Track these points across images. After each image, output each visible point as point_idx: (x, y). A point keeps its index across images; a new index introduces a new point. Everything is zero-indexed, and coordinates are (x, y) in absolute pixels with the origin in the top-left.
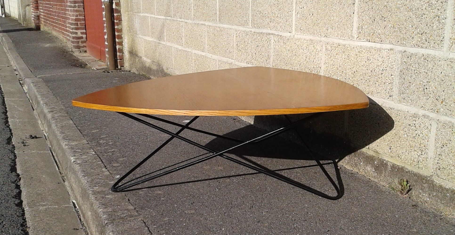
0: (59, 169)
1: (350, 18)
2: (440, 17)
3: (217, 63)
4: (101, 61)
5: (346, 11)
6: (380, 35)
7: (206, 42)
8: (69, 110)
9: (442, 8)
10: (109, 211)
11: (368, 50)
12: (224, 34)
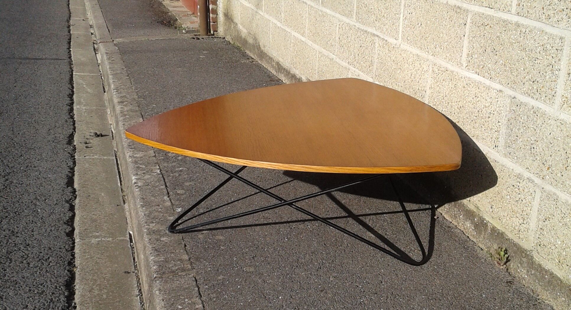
0: (121, 184)
1: (460, 40)
2: (554, 67)
3: (317, 54)
4: (194, 15)
5: (457, 31)
6: (490, 70)
7: (307, 26)
8: (141, 101)
9: (556, 56)
10: (161, 261)
11: (477, 84)
12: (326, 21)
